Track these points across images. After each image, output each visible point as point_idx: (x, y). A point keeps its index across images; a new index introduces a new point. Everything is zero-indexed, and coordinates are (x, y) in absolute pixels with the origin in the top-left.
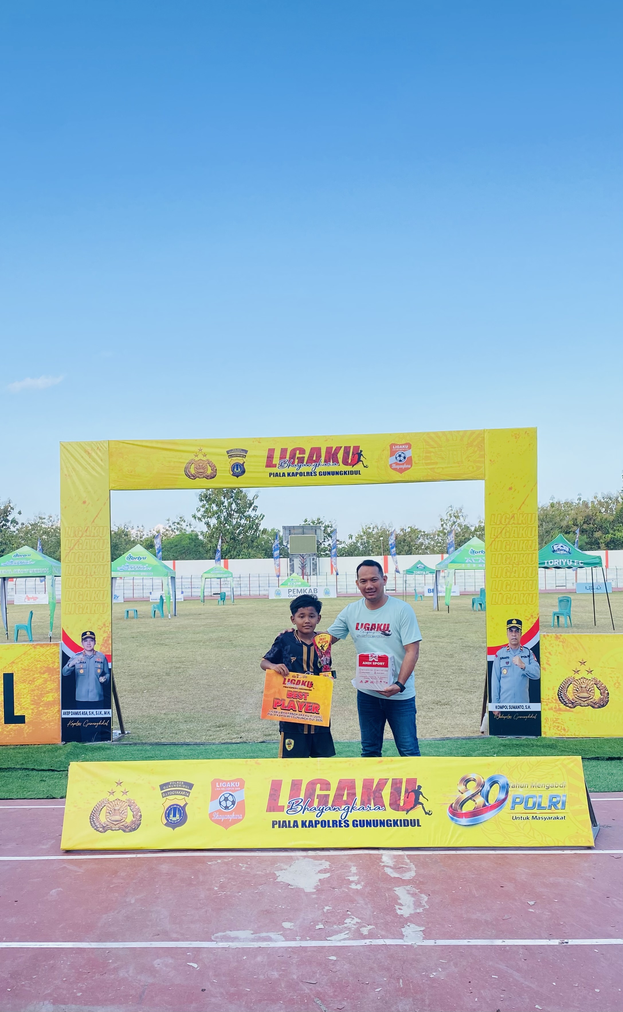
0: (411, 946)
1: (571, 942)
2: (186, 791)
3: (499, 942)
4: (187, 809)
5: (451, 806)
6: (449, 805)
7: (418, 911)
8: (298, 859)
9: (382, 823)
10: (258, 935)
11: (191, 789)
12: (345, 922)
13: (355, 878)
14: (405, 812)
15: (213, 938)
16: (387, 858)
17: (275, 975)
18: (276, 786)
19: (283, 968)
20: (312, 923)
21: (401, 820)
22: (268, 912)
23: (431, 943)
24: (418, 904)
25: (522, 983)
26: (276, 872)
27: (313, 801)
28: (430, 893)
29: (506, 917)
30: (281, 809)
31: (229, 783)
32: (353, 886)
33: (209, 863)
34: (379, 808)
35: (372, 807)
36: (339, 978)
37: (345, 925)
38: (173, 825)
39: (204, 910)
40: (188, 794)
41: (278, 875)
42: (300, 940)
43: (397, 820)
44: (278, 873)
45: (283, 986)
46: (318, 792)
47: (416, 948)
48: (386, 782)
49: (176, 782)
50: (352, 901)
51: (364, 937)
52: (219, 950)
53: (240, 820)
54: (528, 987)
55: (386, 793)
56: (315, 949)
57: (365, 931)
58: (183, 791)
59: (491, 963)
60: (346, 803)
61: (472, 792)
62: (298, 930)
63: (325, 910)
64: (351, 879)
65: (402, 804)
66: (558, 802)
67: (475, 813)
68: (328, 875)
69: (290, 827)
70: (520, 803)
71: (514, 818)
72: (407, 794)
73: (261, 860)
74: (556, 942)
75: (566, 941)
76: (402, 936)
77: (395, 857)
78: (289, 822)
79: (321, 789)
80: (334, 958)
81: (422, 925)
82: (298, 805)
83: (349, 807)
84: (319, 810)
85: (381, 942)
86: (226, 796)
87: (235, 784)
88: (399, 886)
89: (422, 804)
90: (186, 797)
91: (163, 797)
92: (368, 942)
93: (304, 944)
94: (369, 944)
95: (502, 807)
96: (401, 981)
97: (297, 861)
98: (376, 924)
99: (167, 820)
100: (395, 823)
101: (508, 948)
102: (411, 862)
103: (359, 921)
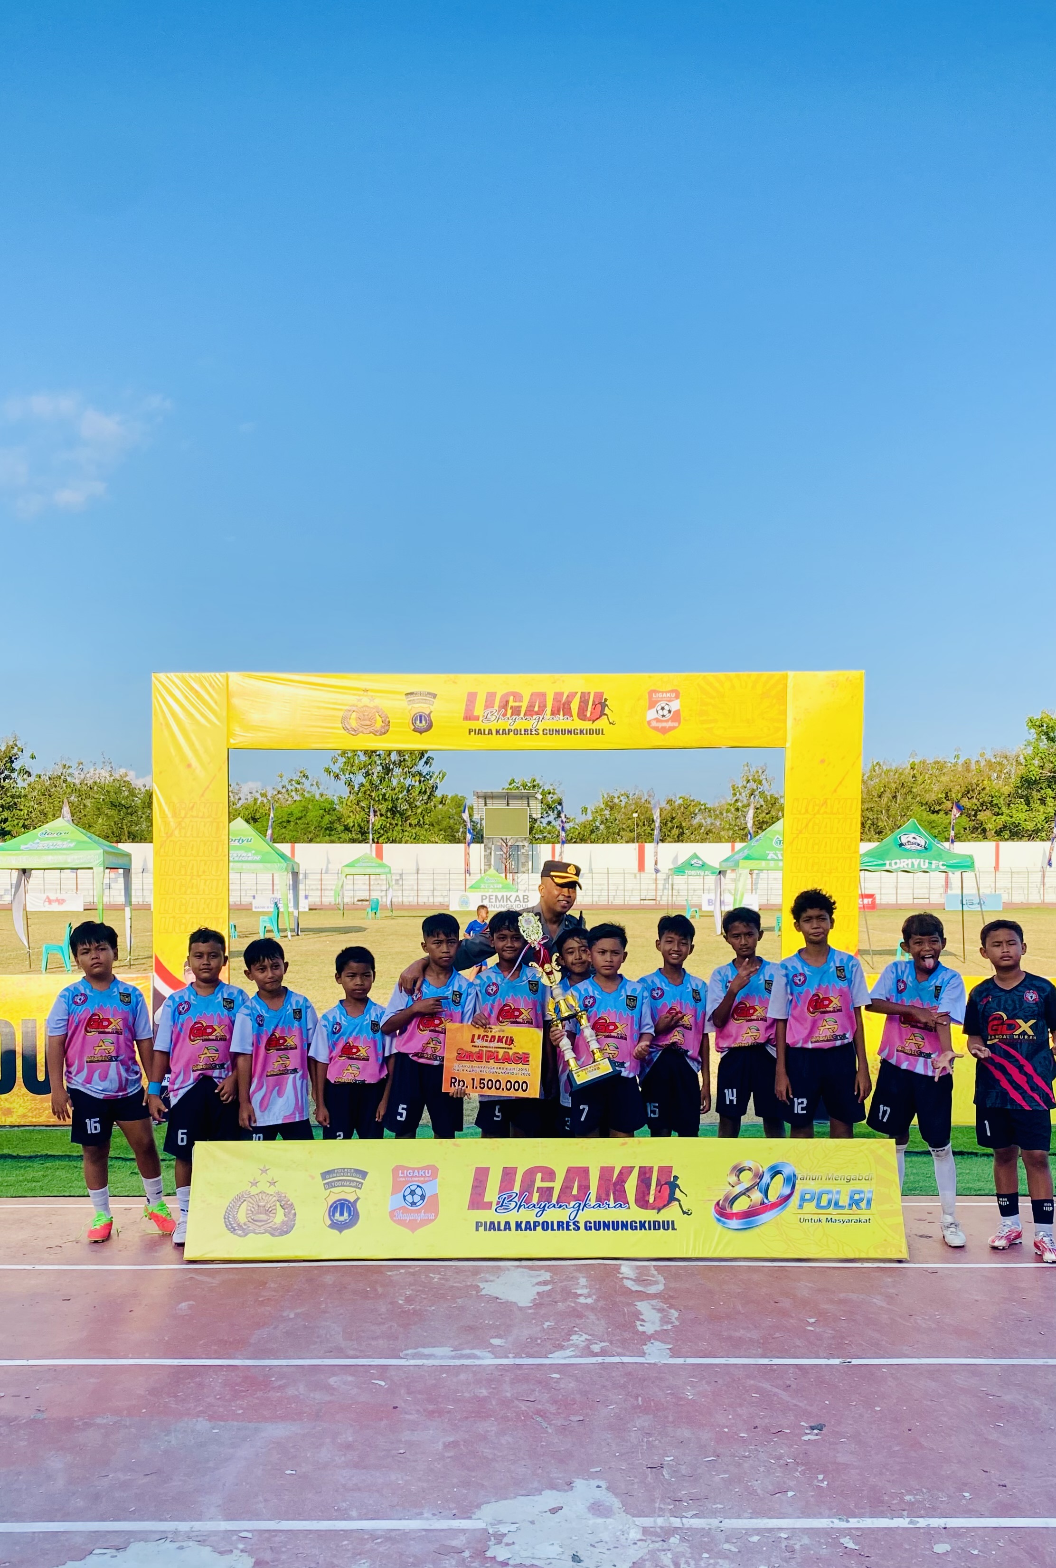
0: (655, 1364)
1: (855, 1362)
2: (357, 1182)
3: (765, 1361)
4: (359, 1205)
5: (718, 1204)
6: (715, 1202)
7: (665, 1328)
8: (508, 1270)
9: (625, 1226)
10: (459, 1352)
11: (364, 1178)
12: (571, 1338)
13: (585, 1291)
14: (656, 1211)
15: (401, 1355)
16: (626, 1269)
17: (484, 1392)
18: (481, 1176)
19: (493, 1386)
20: (529, 1340)
21: (649, 1222)
22: (470, 1329)
23: (680, 1361)
24: (665, 1320)
25: (788, 1402)
26: (479, 1284)
27: (531, 1194)
28: (682, 1308)
29: (777, 1335)
30: (488, 1206)
31: (416, 1171)
32: (582, 1300)
33: (389, 1273)
34: (621, 1206)
35: (612, 1203)
36: (563, 1396)
37: (571, 1342)
38: (339, 1227)
39: (386, 1326)
40: (360, 1186)
41: (482, 1287)
42: (514, 1357)
43: (645, 1222)
44: (481, 1285)
45: (494, 1403)
46: (539, 1183)
47: (660, 1366)
48: (631, 1172)
49: (344, 1169)
50: (580, 1316)
51: (596, 1355)
52: (411, 1368)
53: (433, 1220)
54: (795, 1405)
55: (631, 1186)
56: (532, 1367)
57: (596, 1348)
58: (353, 1181)
59: (752, 1382)
60: (576, 1198)
61: (746, 1185)
62: (510, 1347)
63: (545, 1326)
64: (579, 1292)
65: (651, 1201)
66: (862, 1200)
67: (750, 1214)
68: (548, 1287)
69: (499, 1229)
70: (811, 1200)
71: (802, 1221)
72: (659, 1187)
73: (458, 1271)
74: (836, 1361)
75: (849, 1360)
76: (643, 1354)
77: (638, 1267)
78: (499, 1223)
79: (543, 1180)
80: (557, 1376)
81: (669, 1343)
82: (511, 1201)
83: (580, 1204)
84: (539, 1208)
85: (616, 1359)
86: (413, 1188)
87: (424, 1173)
88: (642, 1300)
89: (679, 1201)
90: (357, 1190)
91: (325, 1189)
92: (600, 1359)
93: (519, 1361)
94: (602, 1361)
95: (785, 1206)
96: (640, 1399)
97: (507, 1272)
98: (611, 1342)
99: (331, 1220)
100: (642, 1225)
101: (775, 1367)
102: (659, 1274)
103: (590, 1337)
